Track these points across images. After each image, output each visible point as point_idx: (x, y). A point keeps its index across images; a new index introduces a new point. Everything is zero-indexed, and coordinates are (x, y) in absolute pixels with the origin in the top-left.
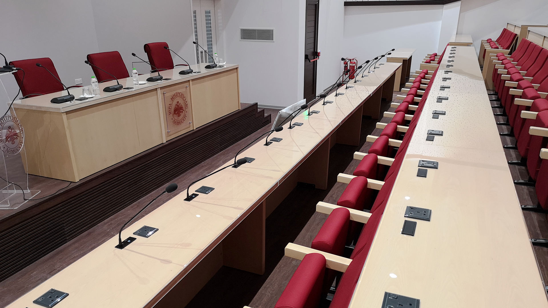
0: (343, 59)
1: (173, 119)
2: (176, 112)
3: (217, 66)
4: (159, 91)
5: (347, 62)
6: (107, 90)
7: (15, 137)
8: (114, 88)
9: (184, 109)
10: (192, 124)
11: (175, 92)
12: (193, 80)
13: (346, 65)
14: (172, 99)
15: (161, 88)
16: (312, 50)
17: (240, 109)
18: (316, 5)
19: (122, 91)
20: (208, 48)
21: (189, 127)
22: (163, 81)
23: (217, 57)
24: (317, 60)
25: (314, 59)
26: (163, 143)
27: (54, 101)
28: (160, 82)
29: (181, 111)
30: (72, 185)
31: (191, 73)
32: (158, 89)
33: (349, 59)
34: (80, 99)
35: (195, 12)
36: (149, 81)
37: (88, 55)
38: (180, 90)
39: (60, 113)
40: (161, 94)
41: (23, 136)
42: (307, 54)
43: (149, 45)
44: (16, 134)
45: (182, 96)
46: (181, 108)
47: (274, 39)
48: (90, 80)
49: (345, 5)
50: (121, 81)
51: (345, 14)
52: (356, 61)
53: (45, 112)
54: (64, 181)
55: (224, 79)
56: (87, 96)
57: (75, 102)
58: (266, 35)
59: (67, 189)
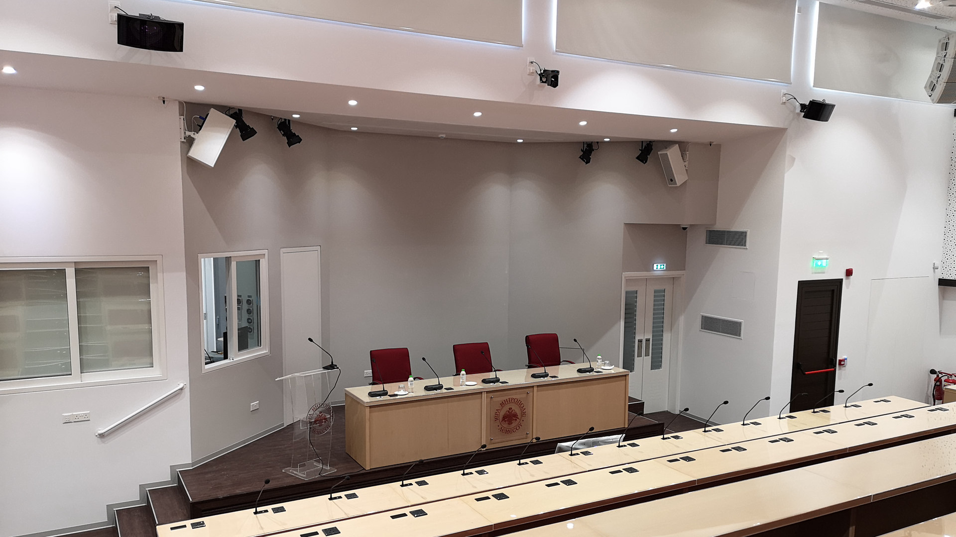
0: (933, 372)
1: (500, 426)
2: (506, 420)
3: (595, 371)
4: (484, 395)
5: (940, 377)
7: (324, 421)
8: (433, 388)
9: (519, 417)
10: (530, 435)
11: (507, 398)
12: (538, 386)
14: (503, 404)
15: (487, 391)
16: (821, 355)
17: (626, 426)
18: (832, 291)
19: (439, 391)
21: (526, 438)
25: (826, 368)
27: (370, 394)
29: (515, 418)
31: (546, 377)
32: (483, 393)
34: (393, 395)
36: (483, 382)
38: (519, 396)
39: (365, 406)
40: (487, 398)
42: (799, 362)
44: (325, 419)
45: (519, 403)
46: (515, 416)
47: (742, 334)
49: (939, 285)
51: (943, 298)
53: (359, 403)
56: (401, 393)
57: (387, 397)
58: (732, 329)
59: (358, 473)
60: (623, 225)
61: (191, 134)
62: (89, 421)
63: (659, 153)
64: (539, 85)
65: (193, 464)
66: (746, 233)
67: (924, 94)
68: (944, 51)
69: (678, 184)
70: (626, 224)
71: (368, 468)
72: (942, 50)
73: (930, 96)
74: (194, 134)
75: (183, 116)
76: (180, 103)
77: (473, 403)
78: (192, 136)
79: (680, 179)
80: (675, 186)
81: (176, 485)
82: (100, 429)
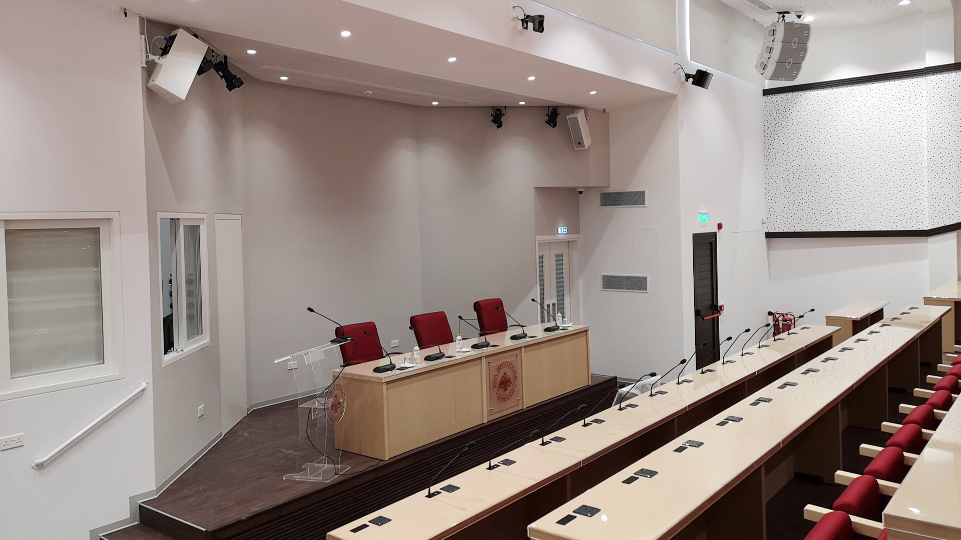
0: (770, 313)
1: (498, 394)
2: (502, 386)
3: (560, 328)
4: (484, 360)
5: (777, 317)
6: (428, 358)
7: (339, 406)
8: (435, 357)
9: (512, 382)
10: (521, 401)
11: (501, 362)
12: (525, 347)
13: (777, 323)
14: (499, 369)
15: (487, 357)
16: (710, 302)
17: (590, 384)
18: (711, 243)
19: (444, 360)
20: (558, 300)
21: (518, 405)
22: (489, 348)
23: (560, 316)
24: (718, 317)
25: (713, 314)
26: (483, 424)
27: (377, 370)
28: (486, 350)
29: (509, 384)
30: (381, 463)
31: (525, 338)
32: (483, 358)
33: (779, 314)
34: (402, 369)
35: (541, 257)
36: (474, 348)
37: (412, 317)
38: (509, 358)
39: (381, 383)
40: (486, 363)
41: (345, 405)
42: (698, 309)
43: (480, 303)
44: (339, 403)
46: (509, 381)
47: (648, 288)
48: (413, 349)
49: (766, 237)
50: (443, 348)
51: (769, 248)
52: (792, 317)
53: (367, 381)
54: (373, 459)
55: (567, 345)
56: (408, 365)
57: (396, 372)
58: (638, 284)
59: (377, 466)
60: (533, 190)
61: (156, 58)
62: (22, 447)
63: (568, 117)
64: (520, 31)
65: (158, 490)
66: (643, 192)
67: (756, 73)
68: (772, 37)
69: (586, 147)
70: (535, 187)
71: (387, 459)
72: (770, 36)
73: (762, 74)
74: (159, 59)
75: (144, 35)
76: (142, 19)
77: (474, 370)
78: (157, 60)
79: (587, 142)
80: (583, 148)
81: (137, 523)
82: (38, 456)
